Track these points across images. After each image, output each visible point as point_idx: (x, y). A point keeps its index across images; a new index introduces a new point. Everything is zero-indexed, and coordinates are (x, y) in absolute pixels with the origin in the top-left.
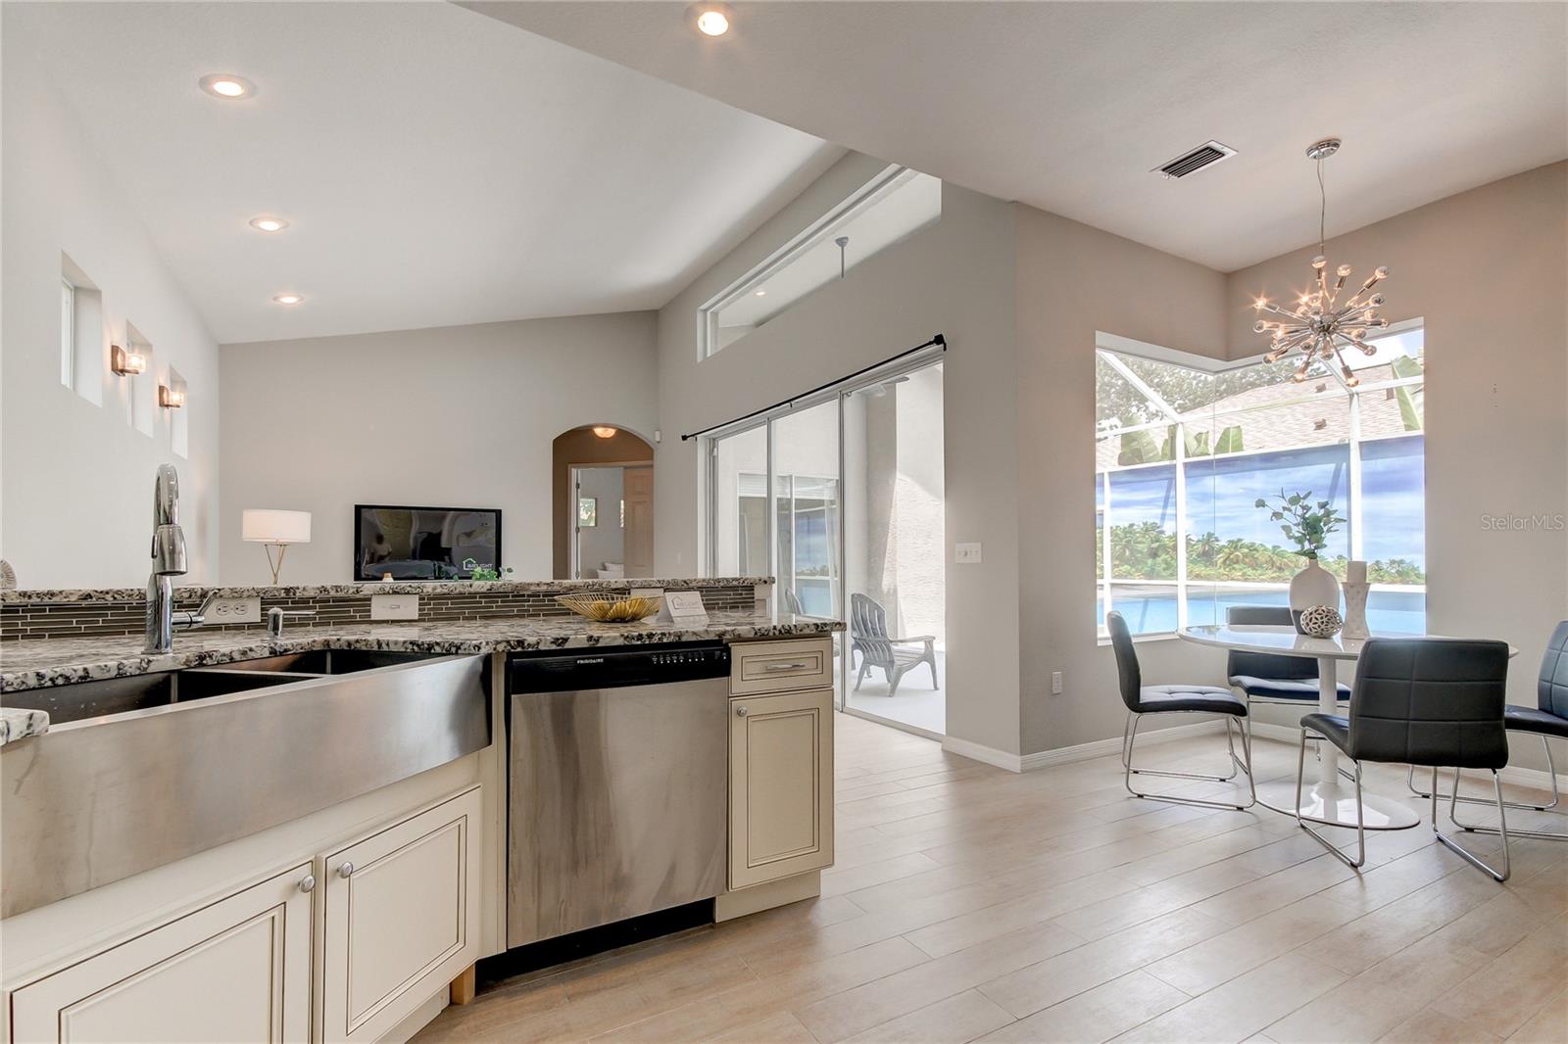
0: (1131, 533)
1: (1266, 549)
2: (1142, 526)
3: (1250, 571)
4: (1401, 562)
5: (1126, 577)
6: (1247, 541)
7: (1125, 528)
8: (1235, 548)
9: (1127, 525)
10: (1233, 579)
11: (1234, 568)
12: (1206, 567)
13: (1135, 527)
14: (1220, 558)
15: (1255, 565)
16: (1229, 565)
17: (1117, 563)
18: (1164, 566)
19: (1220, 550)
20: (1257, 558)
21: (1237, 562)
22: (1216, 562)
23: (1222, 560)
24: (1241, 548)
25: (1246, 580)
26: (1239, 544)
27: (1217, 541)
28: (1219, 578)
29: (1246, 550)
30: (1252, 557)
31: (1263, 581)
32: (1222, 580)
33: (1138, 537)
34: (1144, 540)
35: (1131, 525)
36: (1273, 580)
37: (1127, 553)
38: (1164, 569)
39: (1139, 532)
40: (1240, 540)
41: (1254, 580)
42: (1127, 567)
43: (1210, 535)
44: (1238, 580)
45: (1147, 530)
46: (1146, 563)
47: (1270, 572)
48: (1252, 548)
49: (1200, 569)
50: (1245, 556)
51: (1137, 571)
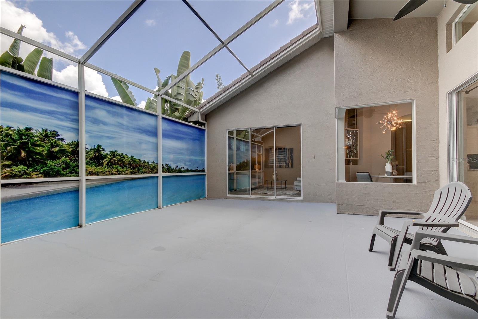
0: (28, 135)
1: (128, 158)
2: (41, 131)
3: (120, 169)
4: (168, 164)
5: (20, 177)
6: (119, 152)
7: (19, 131)
8: (114, 156)
9: (22, 128)
10: (112, 174)
11: (113, 168)
12: (96, 167)
13: (32, 131)
14: (105, 161)
15: (123, 166)
16: (111, 165)
17: (9, 163)
18: (64, 166)
19: (105, 157)
20: (124, 162)
21: (115, 164)
22: (103, 163)
23: (106, 162)
24: (117, 156)
25: (119, 174)
26: (116, 153)
27: (103, 150)
28: (104, 173)
29: (119, 157)
30: (122, 161)
31: (127, 174)
32: (106, 175)
33: (37, 141)
34: (43, 144)
35: (28, 129)
36: (131, 173)
37: (23, 154)
38: (64, 169)
39: (37, 137)
40: (116, 151)
41: (123, 174)
42: (24, 168)
43: (99, 146)
44: (115, 174)
45: (46, 136)
46: (46, 164)
47: (129, 169)
48: (122, 156)
49: (93, 168)
50: (119, 160)
51: (35, 170)
